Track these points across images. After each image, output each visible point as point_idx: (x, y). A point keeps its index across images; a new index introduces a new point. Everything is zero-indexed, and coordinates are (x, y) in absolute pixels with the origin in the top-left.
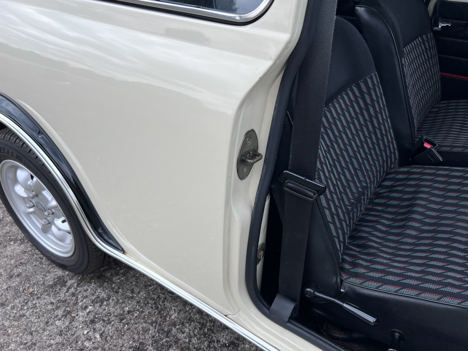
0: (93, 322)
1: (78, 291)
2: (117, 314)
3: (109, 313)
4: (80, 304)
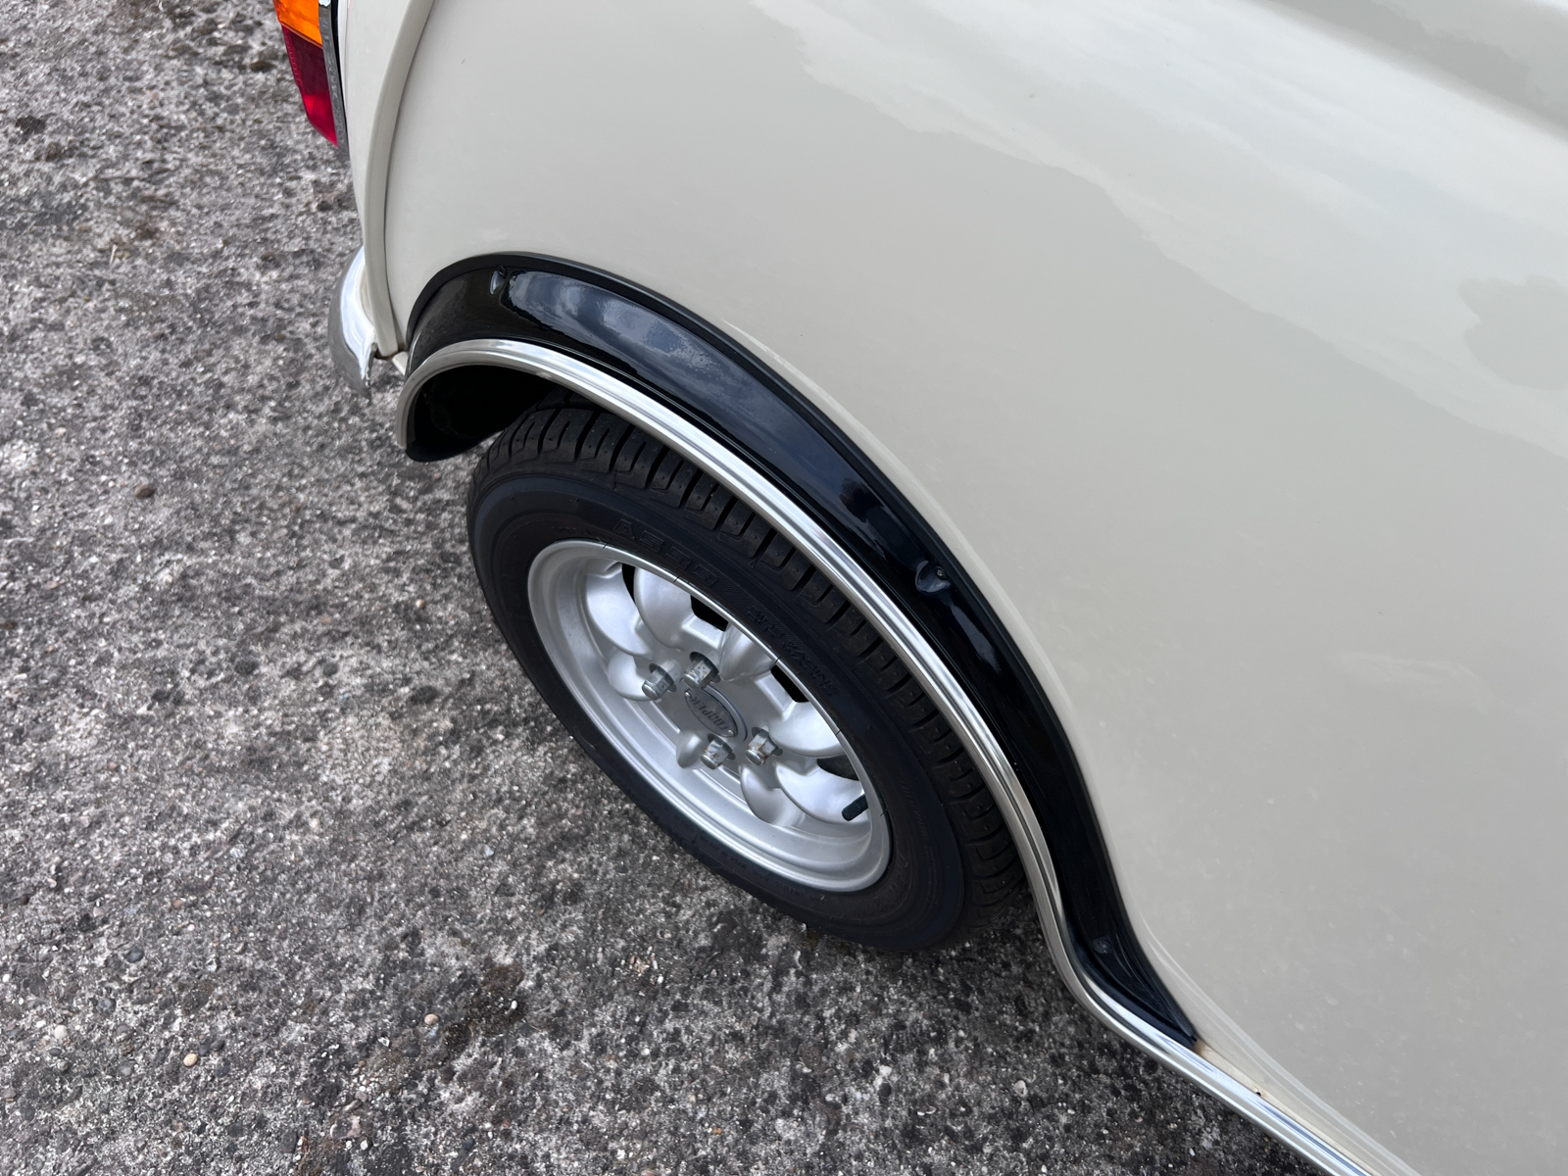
0: (912, 1136)
1: (816, 989)
2: (993, 1108)
3: (963, 1102)
4: (842, 1048)
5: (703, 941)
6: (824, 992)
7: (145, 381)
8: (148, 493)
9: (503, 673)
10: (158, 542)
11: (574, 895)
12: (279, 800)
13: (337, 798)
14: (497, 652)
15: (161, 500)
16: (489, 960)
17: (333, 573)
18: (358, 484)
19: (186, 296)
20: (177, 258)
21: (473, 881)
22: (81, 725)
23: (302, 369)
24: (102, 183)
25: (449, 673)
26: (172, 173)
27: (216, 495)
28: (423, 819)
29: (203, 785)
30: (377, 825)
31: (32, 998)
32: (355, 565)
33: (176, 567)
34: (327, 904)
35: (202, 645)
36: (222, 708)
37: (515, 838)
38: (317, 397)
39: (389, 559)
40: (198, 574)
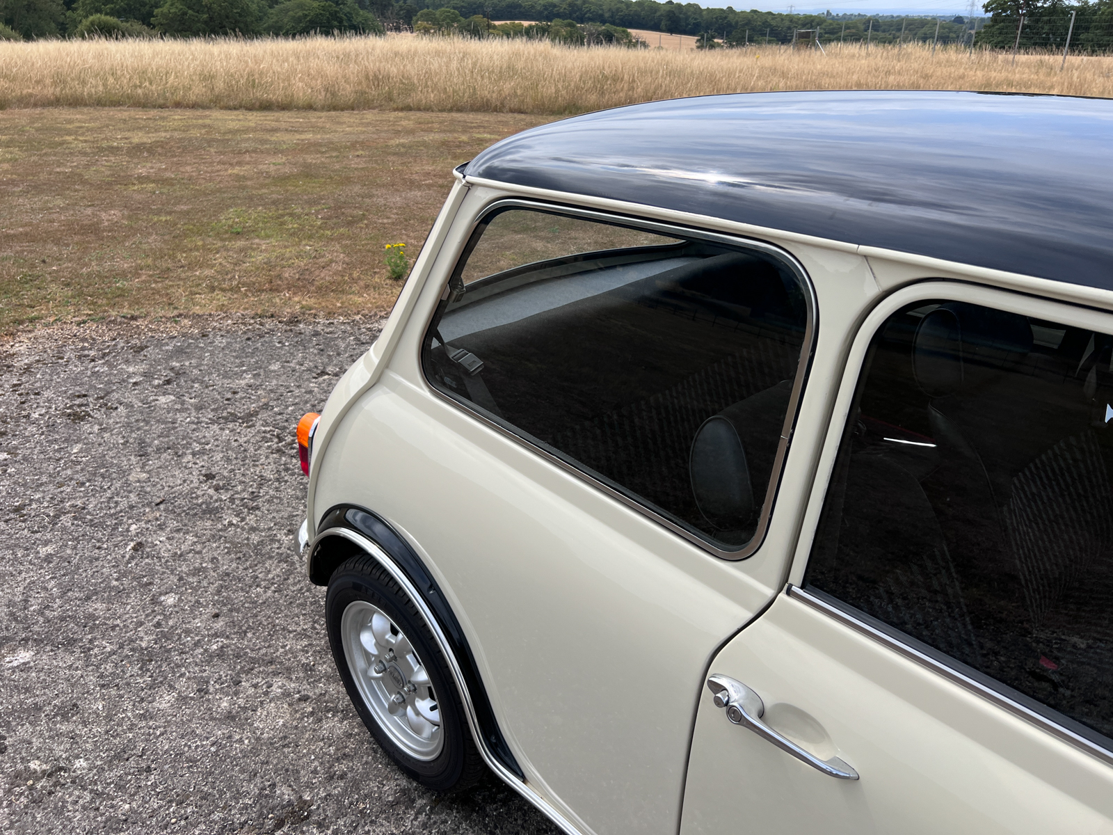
1: (432, 821)
5: (390, 799)
6: (435, 823)
7: (228, 575)
8: (217, 616)
9: (338, 692)
10: (216, 633)
11: (342, 777)
12: (235, 732)
13: (259, 733)
14: (338, 684)
15: (220, 619)
16: (301, 797)
17: (281, 650)
18: (301, 617)
19: (253, 543)
20: (253, 529)
21: (303, 768)
22: (167, 698)
23: (292, 573)
24: (232, 500)
25: (316, 691)
26: (261, 497)
27: (243, 618)
28: (290, 743)
29: (207, 724)
30: (271, 744)
31: (120, 793)
32: (291, 648)
33: (220, 643)
34: (242, 771)
35: (222, 673)
36: (222, 696)
37: (325, 754)
38: (295, 584)
39: (305, 646)
40: (227, 647)
